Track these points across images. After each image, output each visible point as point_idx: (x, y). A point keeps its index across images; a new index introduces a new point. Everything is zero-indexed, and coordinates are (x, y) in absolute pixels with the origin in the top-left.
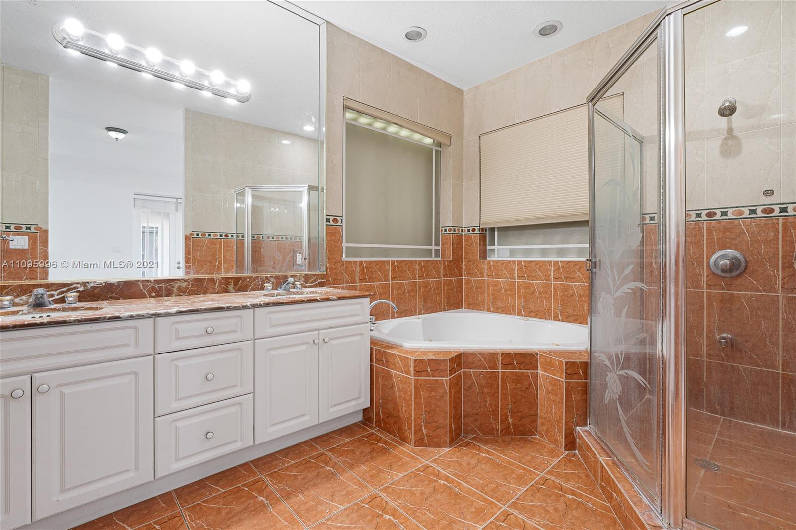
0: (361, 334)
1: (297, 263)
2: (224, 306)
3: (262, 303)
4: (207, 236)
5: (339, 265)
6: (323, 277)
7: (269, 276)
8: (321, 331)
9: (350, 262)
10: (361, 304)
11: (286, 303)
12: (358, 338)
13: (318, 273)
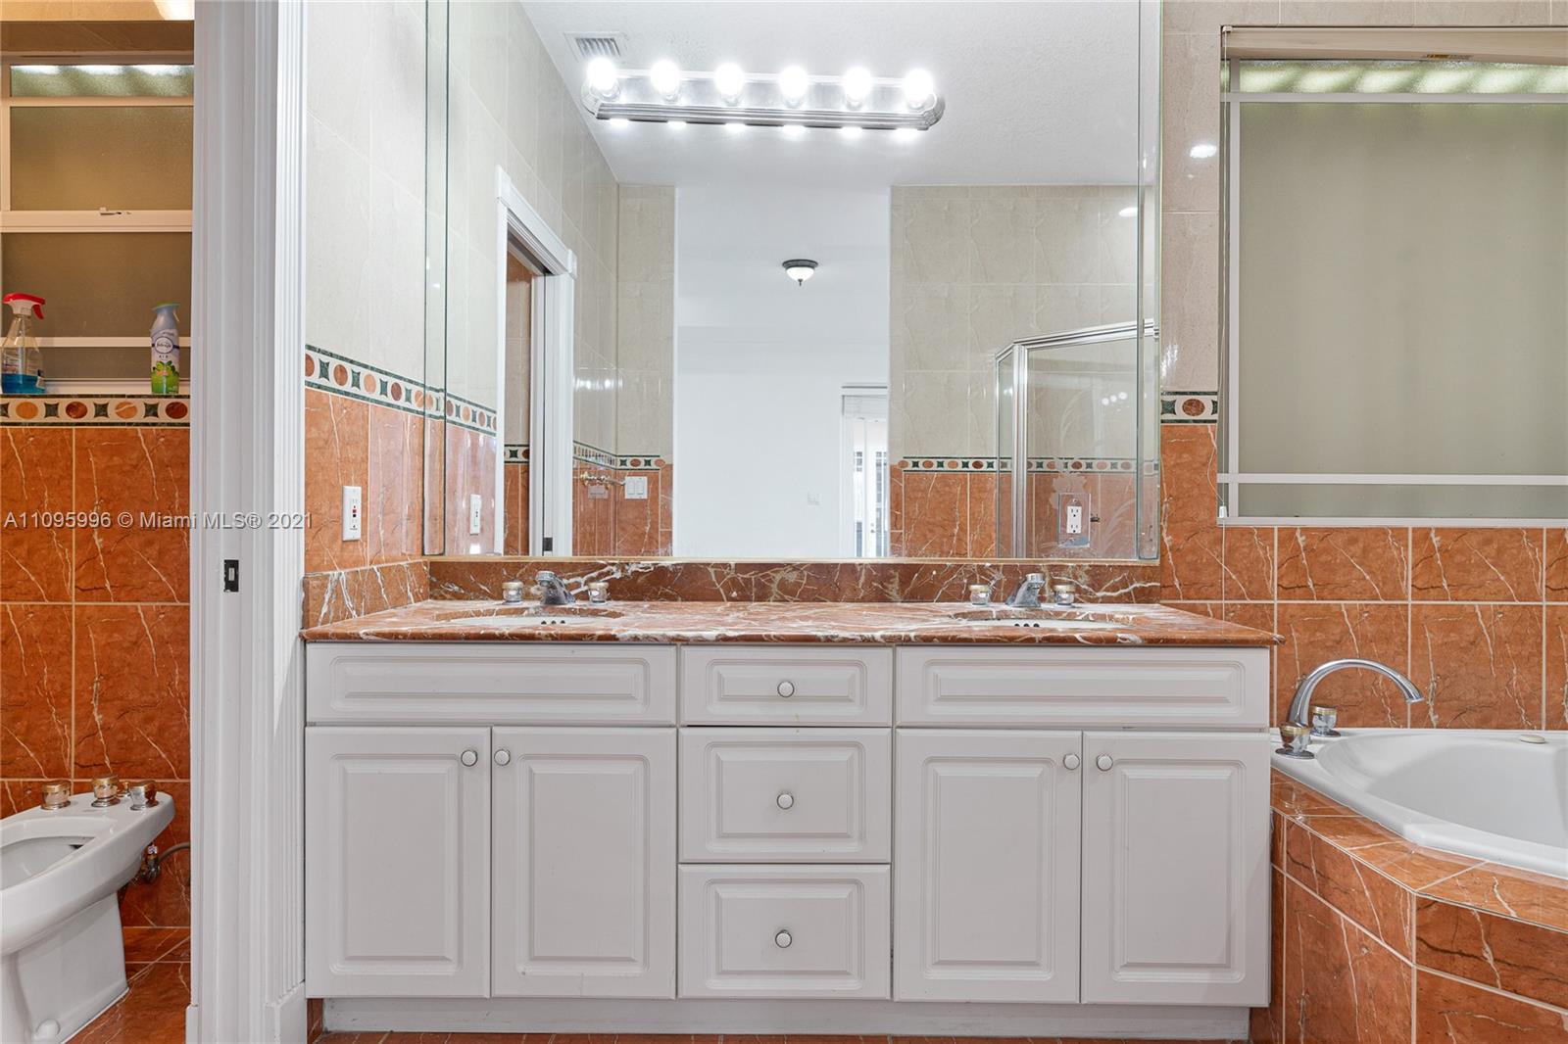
0: (1236, 764)
1: (1069, 530)
2: (820, 634)
3: (912, 635)
4: (935, 468)
5: (1204, 540)
6: (1146, 573)
7: (988, 564)
8: (1088, 734)
9: (1247, 532)
10: (1236, 665)
11: (978, 640)
12: (1224, 773)
13: (1133, 561)
